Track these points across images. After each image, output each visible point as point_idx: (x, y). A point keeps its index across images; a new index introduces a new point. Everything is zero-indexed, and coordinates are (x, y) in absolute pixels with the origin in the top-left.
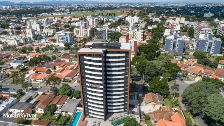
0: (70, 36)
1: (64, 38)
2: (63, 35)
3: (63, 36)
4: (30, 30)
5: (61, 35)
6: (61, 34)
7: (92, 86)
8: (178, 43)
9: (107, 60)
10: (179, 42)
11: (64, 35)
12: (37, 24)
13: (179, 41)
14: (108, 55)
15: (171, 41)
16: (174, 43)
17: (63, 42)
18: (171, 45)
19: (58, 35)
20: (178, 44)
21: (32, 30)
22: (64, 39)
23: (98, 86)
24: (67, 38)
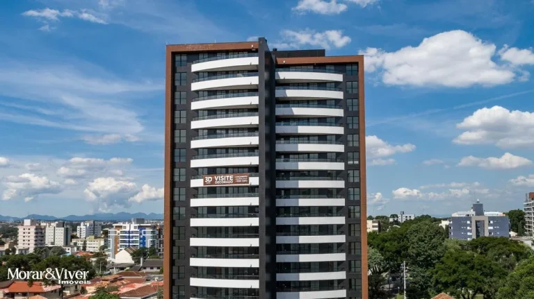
0: (153, 232)
1: (134, 239)
2: (132, 229)
3: (132, 232)
4: (33, 230)
5: (125, 232)
6: (127, 229)
7: (213, 182)
8: (490, 225)
9: (279, 93)
10: (492, 222)
11: (137, 230)
12: (58, 226)
13: (490, 218)
14: (283, 75)
15: (468, 222)
16: (477, 227)
17: (127, 248)
18: (469, 234)
19: (115, 232)
20: (491, 228)
21: (36, 229)
22: (133, 242)
23: (241, 178)
24: (144, 238)
